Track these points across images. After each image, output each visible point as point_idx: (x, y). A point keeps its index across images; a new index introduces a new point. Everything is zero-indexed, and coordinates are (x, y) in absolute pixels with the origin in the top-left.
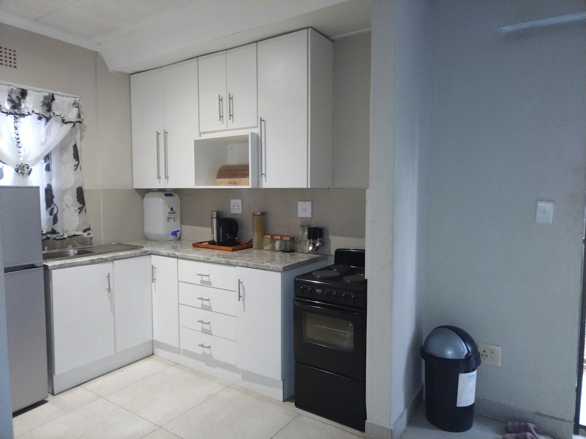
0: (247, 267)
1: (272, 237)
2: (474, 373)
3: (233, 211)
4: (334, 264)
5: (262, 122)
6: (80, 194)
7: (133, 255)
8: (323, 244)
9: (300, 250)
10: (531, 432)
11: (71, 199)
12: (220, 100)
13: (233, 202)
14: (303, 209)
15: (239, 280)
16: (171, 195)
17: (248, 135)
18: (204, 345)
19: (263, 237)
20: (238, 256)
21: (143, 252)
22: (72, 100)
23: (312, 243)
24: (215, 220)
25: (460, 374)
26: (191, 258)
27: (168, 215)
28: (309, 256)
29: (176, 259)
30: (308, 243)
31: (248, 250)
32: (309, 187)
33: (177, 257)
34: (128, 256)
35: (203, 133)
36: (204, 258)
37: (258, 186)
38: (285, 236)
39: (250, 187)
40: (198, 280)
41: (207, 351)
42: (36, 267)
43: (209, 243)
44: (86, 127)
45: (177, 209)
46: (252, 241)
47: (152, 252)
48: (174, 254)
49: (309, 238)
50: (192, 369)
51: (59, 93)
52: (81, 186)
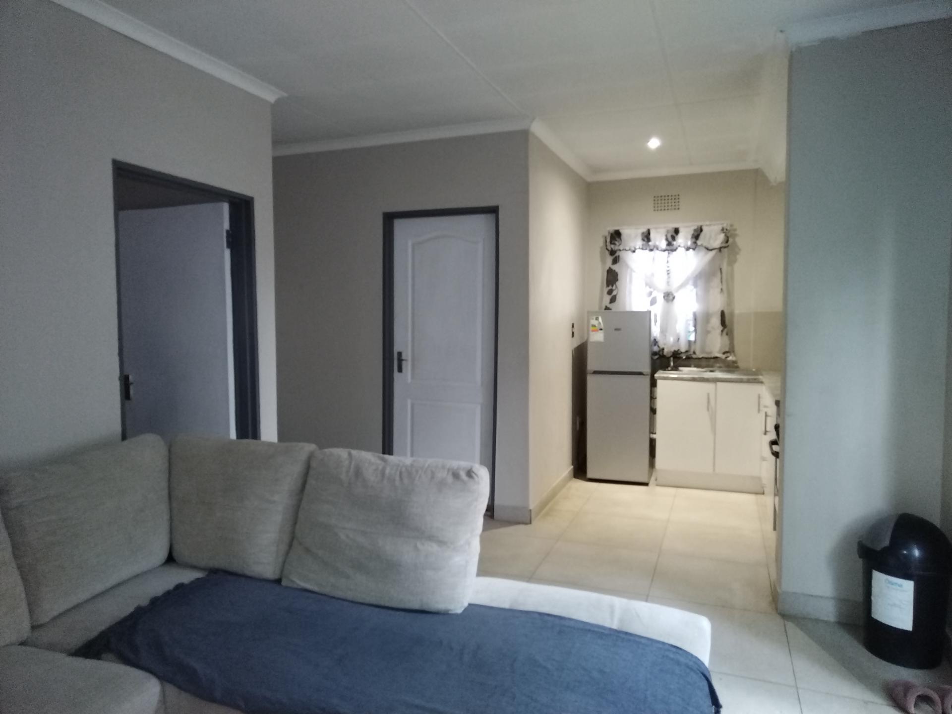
6: (723, 317)
7: (739, 380)
21: (751, 378)
22: (720, 227)
34: (732, 380)
42: (644, 375)
47: (762, 381)
51: (708, 223)
52: (724, 310)
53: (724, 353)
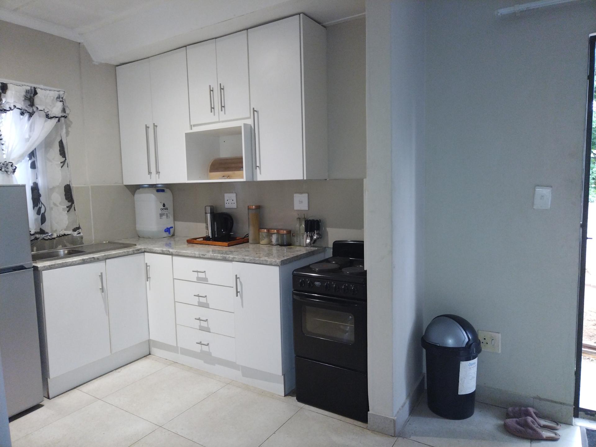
0: (244, 262)
1: (268, 230)
2: (476, 360)
3: (227, 206)
4: (332, 256)
5: (255, 112)
6: (68, 192)
7: (126, 253)
8: (321, 236)
9: (298, 244)
10: (532, 417)
11: (58, 197)
12: (211, 90)
13: (227, 196)
14: (299, 201)
15: (236, 276)
16: (163, 191)
17: (241, 127)
18: (202, 343)
19: (259, 231)
20: (234, 252)
21: (136, 250)
22: (56, 94)
23: (310, 236)
24: (209, 216)
25: (461, 362)
26: (186, 255)
27: (160, 212)
28: (307, 249)
29: (171, 256)
30: (305, 236)
31: (244, 245)
32: (305, 179)
33: (172, 254)
34: (120, 255)
35: (194, 125)
36: (199, 254)
37: (253, 179)
38: (282, 229)
39: (244, 180)
40: (194, 276)
41: (205, 348)
42: (26, 268)
43: (203, 239)
44: (71, 122)
45: (169, 205)
46: (248, 236)
47: (145, 250)
48: (169, 251)
49: (306, 230)
50: (191, 368)
51: (42, 86)
52: (69, 184)
53: (74, 230)
